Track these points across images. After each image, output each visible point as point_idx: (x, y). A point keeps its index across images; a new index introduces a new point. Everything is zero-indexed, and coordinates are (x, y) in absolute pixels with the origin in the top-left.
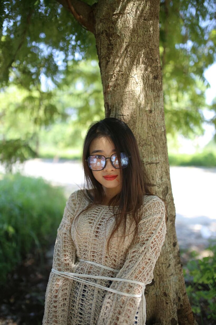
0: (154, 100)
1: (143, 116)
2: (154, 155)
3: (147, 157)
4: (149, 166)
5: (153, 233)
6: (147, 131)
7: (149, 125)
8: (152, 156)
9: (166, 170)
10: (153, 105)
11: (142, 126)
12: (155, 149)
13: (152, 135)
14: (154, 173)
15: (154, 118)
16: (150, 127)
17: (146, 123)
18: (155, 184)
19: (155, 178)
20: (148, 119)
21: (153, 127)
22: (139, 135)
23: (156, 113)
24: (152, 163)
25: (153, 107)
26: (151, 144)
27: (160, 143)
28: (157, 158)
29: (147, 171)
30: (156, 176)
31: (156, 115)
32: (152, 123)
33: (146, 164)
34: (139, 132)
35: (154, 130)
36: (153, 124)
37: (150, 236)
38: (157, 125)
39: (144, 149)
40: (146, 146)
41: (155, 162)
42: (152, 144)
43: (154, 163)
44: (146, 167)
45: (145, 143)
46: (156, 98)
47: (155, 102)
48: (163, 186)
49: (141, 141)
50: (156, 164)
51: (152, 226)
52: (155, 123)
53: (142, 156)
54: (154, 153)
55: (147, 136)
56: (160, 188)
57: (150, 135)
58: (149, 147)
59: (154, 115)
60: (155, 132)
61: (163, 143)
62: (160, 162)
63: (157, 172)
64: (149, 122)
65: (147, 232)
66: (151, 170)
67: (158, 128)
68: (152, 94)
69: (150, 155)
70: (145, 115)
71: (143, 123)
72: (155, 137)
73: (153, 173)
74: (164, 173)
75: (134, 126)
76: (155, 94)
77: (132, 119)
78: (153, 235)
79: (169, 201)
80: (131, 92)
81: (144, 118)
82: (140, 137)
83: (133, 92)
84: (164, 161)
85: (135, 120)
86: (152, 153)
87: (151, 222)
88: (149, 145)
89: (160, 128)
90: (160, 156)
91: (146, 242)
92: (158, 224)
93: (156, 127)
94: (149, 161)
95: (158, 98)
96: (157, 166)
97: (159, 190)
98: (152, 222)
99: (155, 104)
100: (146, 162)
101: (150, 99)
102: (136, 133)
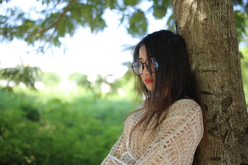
0: (211, 8)
1: (198, 25)
2: (210, 63)
3: (203, 65)
4: (205, 74)
5: (170, 133)
6: (203, 39)
7: (205, 34)
8: (208, 64)
9: (230, 79)
10: (210, 13)
11: (198, 35)
12: (211, 57)
13: (209, 43)
14: (211, 81)
15: (211, 26)
16: (207, 35)
17: (202, 32)
18: (212, 92)
19: (212, 87)
20: (203, 28)
21: (209, 35)
22: (195, 44)
23: (213, 21)
24: (208, 71)
25: (210, 15)
26: (207, 52)
27: (219, 51)
28: (215, 66)
29: (202, 79)
30: (214, 84)
31: (214, 23)
32: (208, 31)
33: (202, 72)
34: (195, 41)
35: (210, 38)
36: (210, 32)
37: (167, 135)
38: (215, 32)
39: (200, 57)
40: (202, 55)
41: (212, 70)
42: (209, 52)
43: (210, 71)
44: (202, 75)
45: (201, 51)
46: (214, 6)
47: (212, 10)
48: (224, 96)
49: (197, 50)
50: (213, 71)
51: (172, 127)
52: (213, 31)
53: (198, 64)
54: (210, 60)
55: (203, 45)
56: (218, 97)
57: (207, 43)
58: (205, 55)
59: (211, 23)
60: (213, 40)
61: (225, 51)
62: (219, 71)
63: (214, 81)
64: (205, 31)
65: (166, 131)
66: (207, 78)
67: (216, 36)
68: (208, 3)
69: (206, 63)
70: (200, 24)
71: (198, 32)
72: (212, 45)
73: (209, 81)
74: (226, 82)
75: (190, 36)
76: (213, 3)
77: (187, 29)
78: (170, 134)
79: (233, 113)
80: (186, 6)
81: (199, 27)
82: (196, 45)
83: (187, 5)
84: (226, 70)
85: (190, 30)
86: (208, 61)
87: (171, 122)
88: (205, 53)
89: (219, 36)
90: (218, 63)
91: (161, 140)
92: (180, 125)
93: (214, 34)
94: (205, 69)
95: (216, 6)
96: (214, 74)
97: (217, 99)
98: (173, 122)
99: (213, 12)
100: (202, 70)
101: (206, 8)
102: (192, 42)
